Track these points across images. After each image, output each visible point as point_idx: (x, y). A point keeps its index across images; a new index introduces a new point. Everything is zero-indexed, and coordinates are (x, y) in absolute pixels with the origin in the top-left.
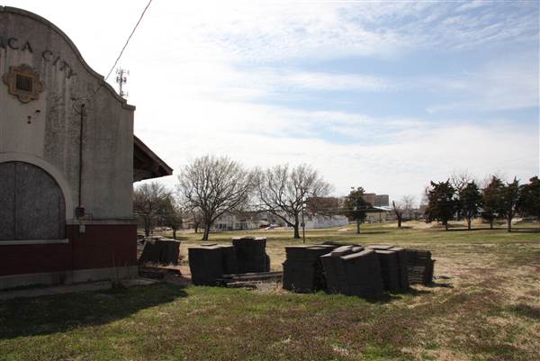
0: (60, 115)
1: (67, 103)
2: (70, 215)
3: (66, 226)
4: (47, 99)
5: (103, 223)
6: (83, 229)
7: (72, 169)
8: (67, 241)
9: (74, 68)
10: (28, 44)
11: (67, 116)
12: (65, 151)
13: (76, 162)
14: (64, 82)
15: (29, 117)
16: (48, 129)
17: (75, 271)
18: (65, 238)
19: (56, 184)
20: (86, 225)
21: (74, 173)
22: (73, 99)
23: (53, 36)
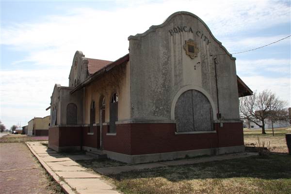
0: (206, 64)
1: (208, 58)
2: (215, 118)
3: (214, 124)
4: (201, 57)
5: (229, 122)
6: (222, 125)
7: (214, 93)
8: (215, 132)
9: (209, 39)
10: (191, 28)
11: (209, 65)
12: (210, 83)
13: (215, 90)
14: (206, 47)
15: (195, 66)
16: (203, 72)
17: (219, 148)
18: (214, 130)
19: (208, 101)
20: (223, 123)
21: (215, 96)
22: (211, 56)
23: (199, 23)
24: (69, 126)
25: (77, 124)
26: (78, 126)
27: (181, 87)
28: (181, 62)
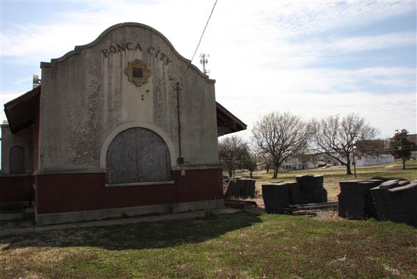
0: (163, 92)
1: (166, 82)
2: (174, 163)
3: (172, 171)
4: (153, 81)
5: (198, 168)
6: (183, 173)
7: (174, 129)
8: (173, 182)
9: (169, 57)
10: (138, 45)
11: (167, 92)
12: (168, 118)
13: (176, 125)
14: (164, 67)
15: (143, 96)
16: (155, 102)
17: (178, 204)
18: (172, 180)
19: (164, 141)
20: (186, 171)
21: (175, 133)
22: (171, 79)
23: (154, 36)
24: (14, 175)
25: (24, 173)
26: (26, 175)
27: (118, 125)
28: (119, 92)
